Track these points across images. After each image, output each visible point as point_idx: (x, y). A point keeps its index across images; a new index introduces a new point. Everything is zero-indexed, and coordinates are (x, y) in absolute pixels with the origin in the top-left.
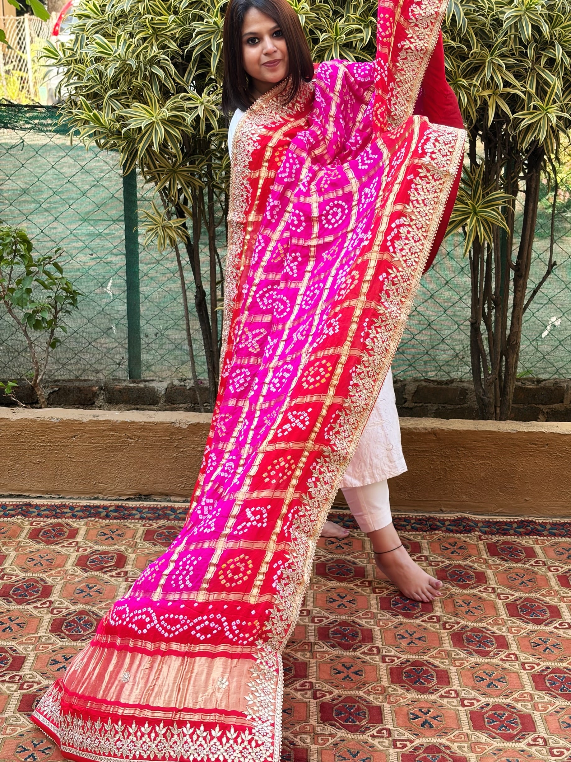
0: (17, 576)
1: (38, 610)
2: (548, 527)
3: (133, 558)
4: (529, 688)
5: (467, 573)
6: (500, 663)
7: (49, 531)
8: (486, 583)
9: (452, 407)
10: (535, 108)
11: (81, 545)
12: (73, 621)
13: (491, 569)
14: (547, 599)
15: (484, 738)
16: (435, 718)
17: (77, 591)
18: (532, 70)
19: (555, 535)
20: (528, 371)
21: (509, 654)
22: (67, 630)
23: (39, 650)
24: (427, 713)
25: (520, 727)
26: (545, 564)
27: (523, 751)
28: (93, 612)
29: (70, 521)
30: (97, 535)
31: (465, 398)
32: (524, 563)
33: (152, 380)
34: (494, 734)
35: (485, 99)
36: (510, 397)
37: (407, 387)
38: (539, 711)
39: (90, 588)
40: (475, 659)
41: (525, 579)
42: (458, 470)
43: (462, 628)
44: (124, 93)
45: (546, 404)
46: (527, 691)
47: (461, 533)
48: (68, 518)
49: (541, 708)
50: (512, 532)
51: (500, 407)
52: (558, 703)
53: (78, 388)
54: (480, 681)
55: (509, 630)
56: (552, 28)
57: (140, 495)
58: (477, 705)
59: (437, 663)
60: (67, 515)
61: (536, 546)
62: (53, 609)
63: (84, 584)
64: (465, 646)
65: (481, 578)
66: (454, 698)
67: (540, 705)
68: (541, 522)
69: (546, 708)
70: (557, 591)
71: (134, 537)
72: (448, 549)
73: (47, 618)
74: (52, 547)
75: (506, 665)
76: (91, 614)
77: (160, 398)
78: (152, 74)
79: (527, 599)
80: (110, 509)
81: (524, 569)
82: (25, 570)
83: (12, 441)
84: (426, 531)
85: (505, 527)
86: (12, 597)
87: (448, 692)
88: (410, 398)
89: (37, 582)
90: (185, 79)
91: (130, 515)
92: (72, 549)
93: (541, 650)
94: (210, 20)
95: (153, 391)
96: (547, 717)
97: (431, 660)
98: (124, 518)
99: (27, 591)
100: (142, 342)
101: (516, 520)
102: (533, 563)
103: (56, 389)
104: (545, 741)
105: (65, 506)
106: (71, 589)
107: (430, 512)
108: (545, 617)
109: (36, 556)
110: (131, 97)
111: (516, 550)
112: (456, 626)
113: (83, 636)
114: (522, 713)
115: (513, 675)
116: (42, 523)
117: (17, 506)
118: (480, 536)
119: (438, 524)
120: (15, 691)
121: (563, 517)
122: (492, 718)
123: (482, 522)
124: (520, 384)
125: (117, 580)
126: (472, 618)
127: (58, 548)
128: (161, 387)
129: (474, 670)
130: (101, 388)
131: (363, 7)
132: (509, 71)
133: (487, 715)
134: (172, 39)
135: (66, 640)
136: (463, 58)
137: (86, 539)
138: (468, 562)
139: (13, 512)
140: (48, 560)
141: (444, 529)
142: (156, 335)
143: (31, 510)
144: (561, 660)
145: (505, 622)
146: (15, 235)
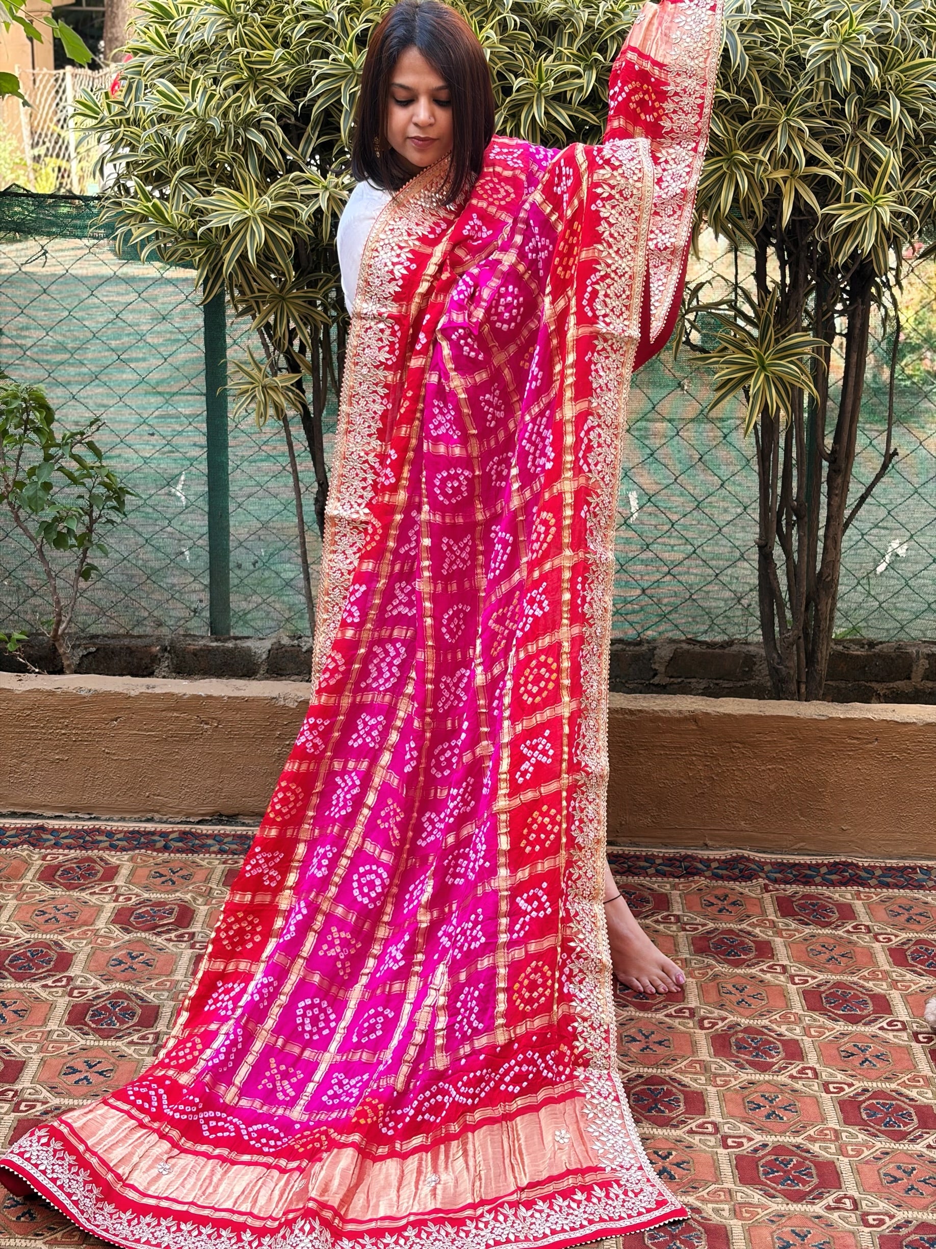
0: (17, 938)
1: (48, 990)
2: (878, 873)
3: (204, 913)
4: (833, 1120)
5: (742, 943)
6: (789, 1081)
7: (72, 868)
8: (772, 957)
9: (731, 685)
10: (858, 198)
11: (122, 890)
12: (104, 1007)
13: (782, 937)
14: (870, 985)
15: (756, 1196)
16: (678, 1165)
17: (113, 962)
18: (852, 138)
19: (888, 886)
20: (854, 628)
21: (804, 1068)
22: (93, 1022)
23: (47, 1051)
24: (666, 1157)
25: (816, 1180)
26: (869, 930)
27: (819, 1217)
28: (136, 995)
29: (106, 855)
30: (148, 877)
31: (751, 670)
32: (836, 928)
33: (248, 638)
34: (772, 1191)
35: (778, 186)
36: (823, 667)
37: (657, 651)
38: (848, 1156)
39: (133, 958)
40: (749, 1075)
41: (835, 953)
42: (733, 779)
43: (730, 1027)
44: (203, 173)
45: (882, 681)
46: (831, 1125)
47: (735, 880)
48: (103, 849)
49: (851, 1153)
50: (818, 879)
51: (807, 683)
52: (878, 1145)
53: (128, 648)
54: (755, 1109)
55: (806, 1031)
56: (885, 72)
57: (221, 815)
58: (748, 1146)
59: (686, 1080)
60: (102, 845)
61: (856, 902)
62: (72, 990)
63: (124, 952)
64: (733, 1055)
65: (765, 950)
66: (710, 1134)
67: (849, 1148)
68: (866, 864)
69: (860, 1153)
70: (886, 972)
71: (207, 880)
72: (713, 904)
73: (62, 1004)
74: (76, 894)
75: (798, 1085)
76: (133, 998)
77: (259, 666)
78: (247, 142)
79: (838, 984)
80: (172, 836)
81: (834, 937)
82: (30, 929)
83: (16, 726)
84: (679, 877)
85: (809, 872)
86: (7, 970)
87: (701, 1126)
88: (662, 669)
89: (48, 947)
90: (299, 151)
91: (203, 846)
92: (107, 898)
93: (856, 1061)
94: (339, 57)
95: (247, 654)
96: (860, 1166)
97: (678, 1076)
98: (193, 850)
99: (31, 961)
100: (231, 575)
101: (826, 862)
102: (850, 928)
103: (93, 649)
104: (855, 1203)
105: (99, 831)
106: (102, 958)
107: (686, 847)
108: (865, 1012)
109: (50, 908)
110: (214, 179)
111: (824, 908)
112: (721, 1024)
113: (119, 1030)
114: (820, 1159)
115: (808, 1100)
116: (61, 858)
117: (23, 830)
118: (766, 886)
119: (700, 866)
120: (5, 1114)
121: (902, 858)
122: (771, 1167)
123: (771, 863)
124: (840, 648)
125: (176, 946)
126: (747, 1013)
127: (85, 895)
128: (261, 648)
129: (746, 1092)
130: (164, 649)
131: (583, 37)
132: (816, 140)
133: (763, 1161)
134: (280, 86)
135: (91, 1037)
136: (743, 118)
137: (130, 883)
138: (744, 926)
139: (16, 840)
140: (67, 914)
141: (708, 874)
142: (254, 564)
143: (44, 836)
144: (888, 1079)
145: (799, 1019)
146: (26, 396)
